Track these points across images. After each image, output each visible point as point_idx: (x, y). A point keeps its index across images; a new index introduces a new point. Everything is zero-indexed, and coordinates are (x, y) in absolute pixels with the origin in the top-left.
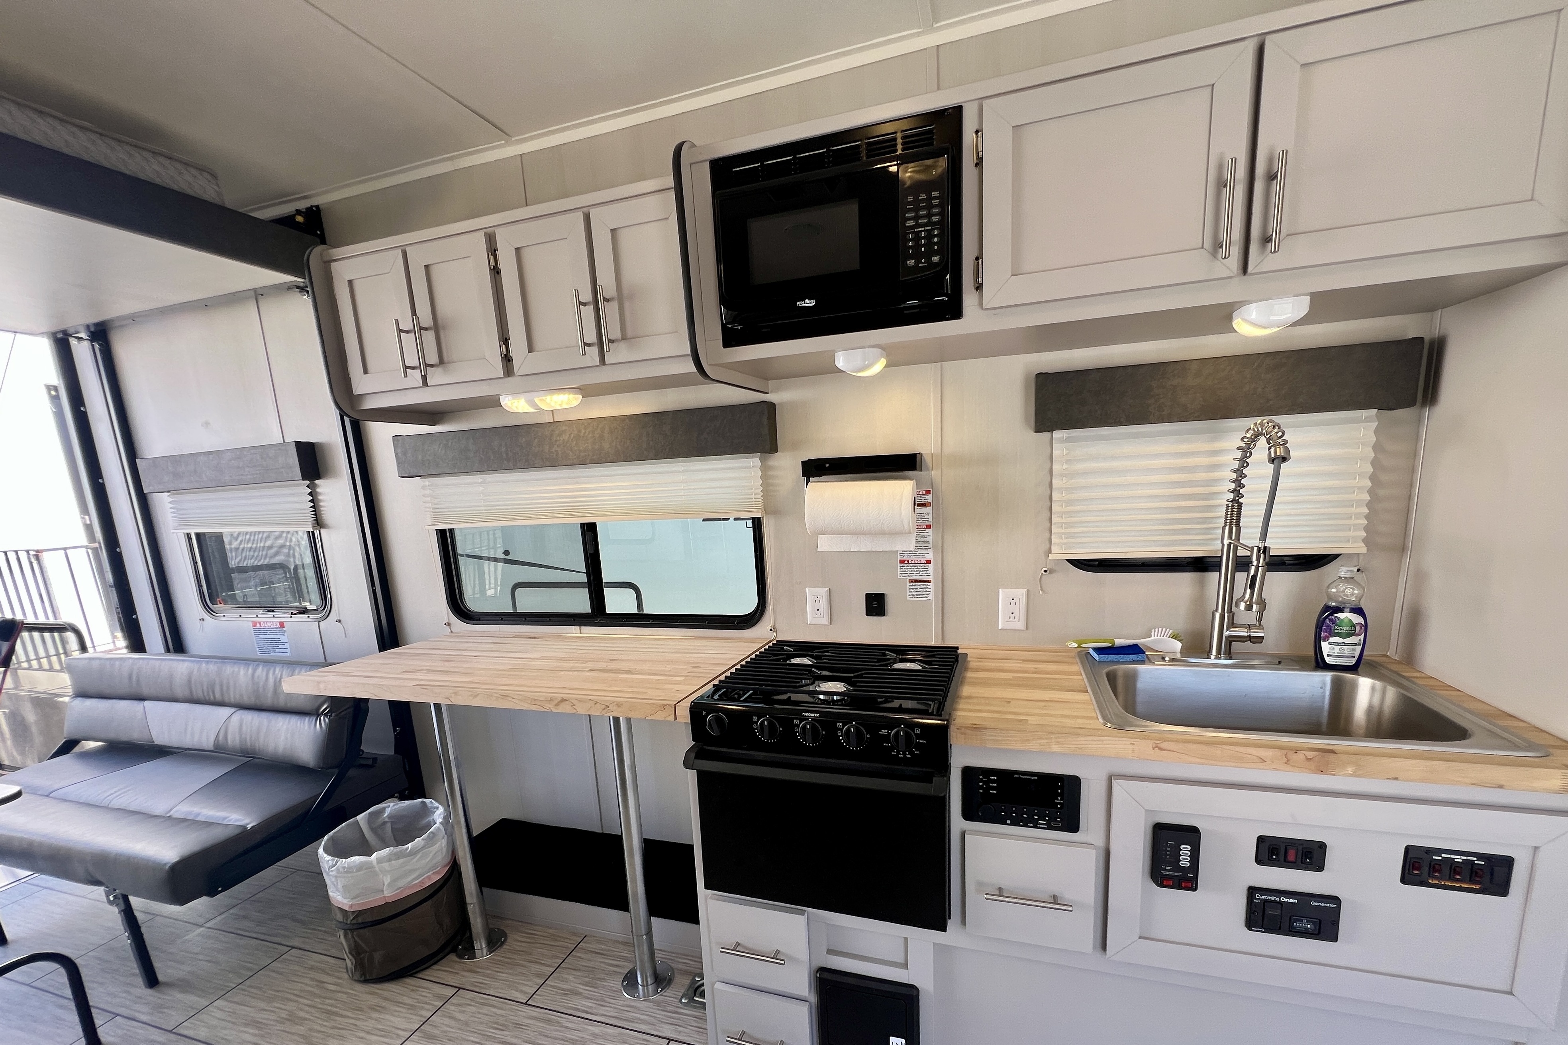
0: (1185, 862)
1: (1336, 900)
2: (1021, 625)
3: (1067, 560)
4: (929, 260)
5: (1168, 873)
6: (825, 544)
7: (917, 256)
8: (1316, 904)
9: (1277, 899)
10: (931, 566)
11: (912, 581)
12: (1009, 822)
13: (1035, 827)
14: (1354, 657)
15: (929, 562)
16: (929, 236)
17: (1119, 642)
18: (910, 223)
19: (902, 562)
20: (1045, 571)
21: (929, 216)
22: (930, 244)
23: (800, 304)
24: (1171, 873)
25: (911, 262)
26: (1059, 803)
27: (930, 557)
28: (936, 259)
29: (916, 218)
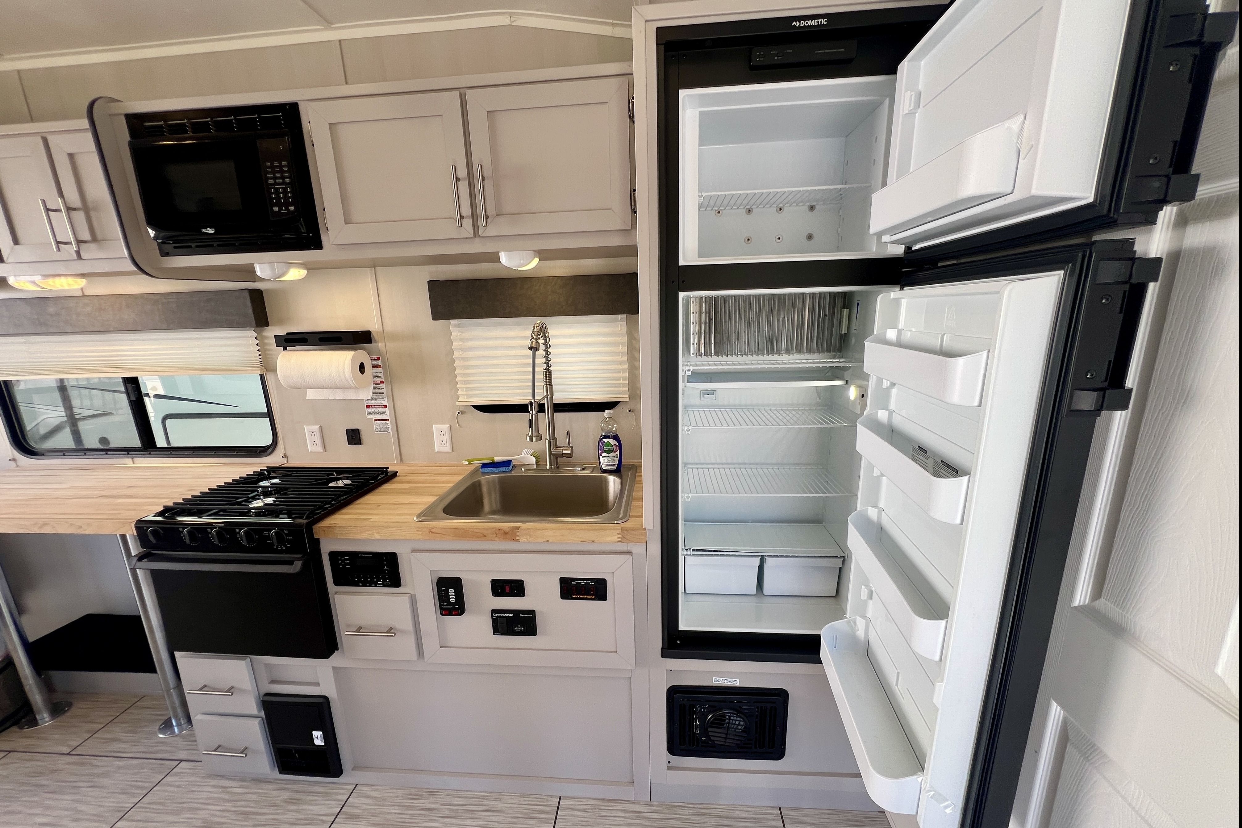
0: (453, 599)
1: (533, 612)
2: (448, 449)
3: (472, 406)
4: (287, 209)
5: (445, 607)
6: (311, 394)
7: (279, 204)
8: (523, 616)
9: (504, 615)
10: (387, 409)
11: (376, 420)
12: (361, 584)
13: (376, 586)
14: (615, 465)
15: (385, 406)
16: (285, 192)
17: (497, 459)
18: (271, 181)
19: (368, 406)
20: (459, 413)
21: (283, 178)
22: (286, 197)
23: (204, 230)
24: (447, 607)
25: (276, 209)
26: (387, 570)
27: (386, 403)
28: (292, 208)
29: (275, 178)
